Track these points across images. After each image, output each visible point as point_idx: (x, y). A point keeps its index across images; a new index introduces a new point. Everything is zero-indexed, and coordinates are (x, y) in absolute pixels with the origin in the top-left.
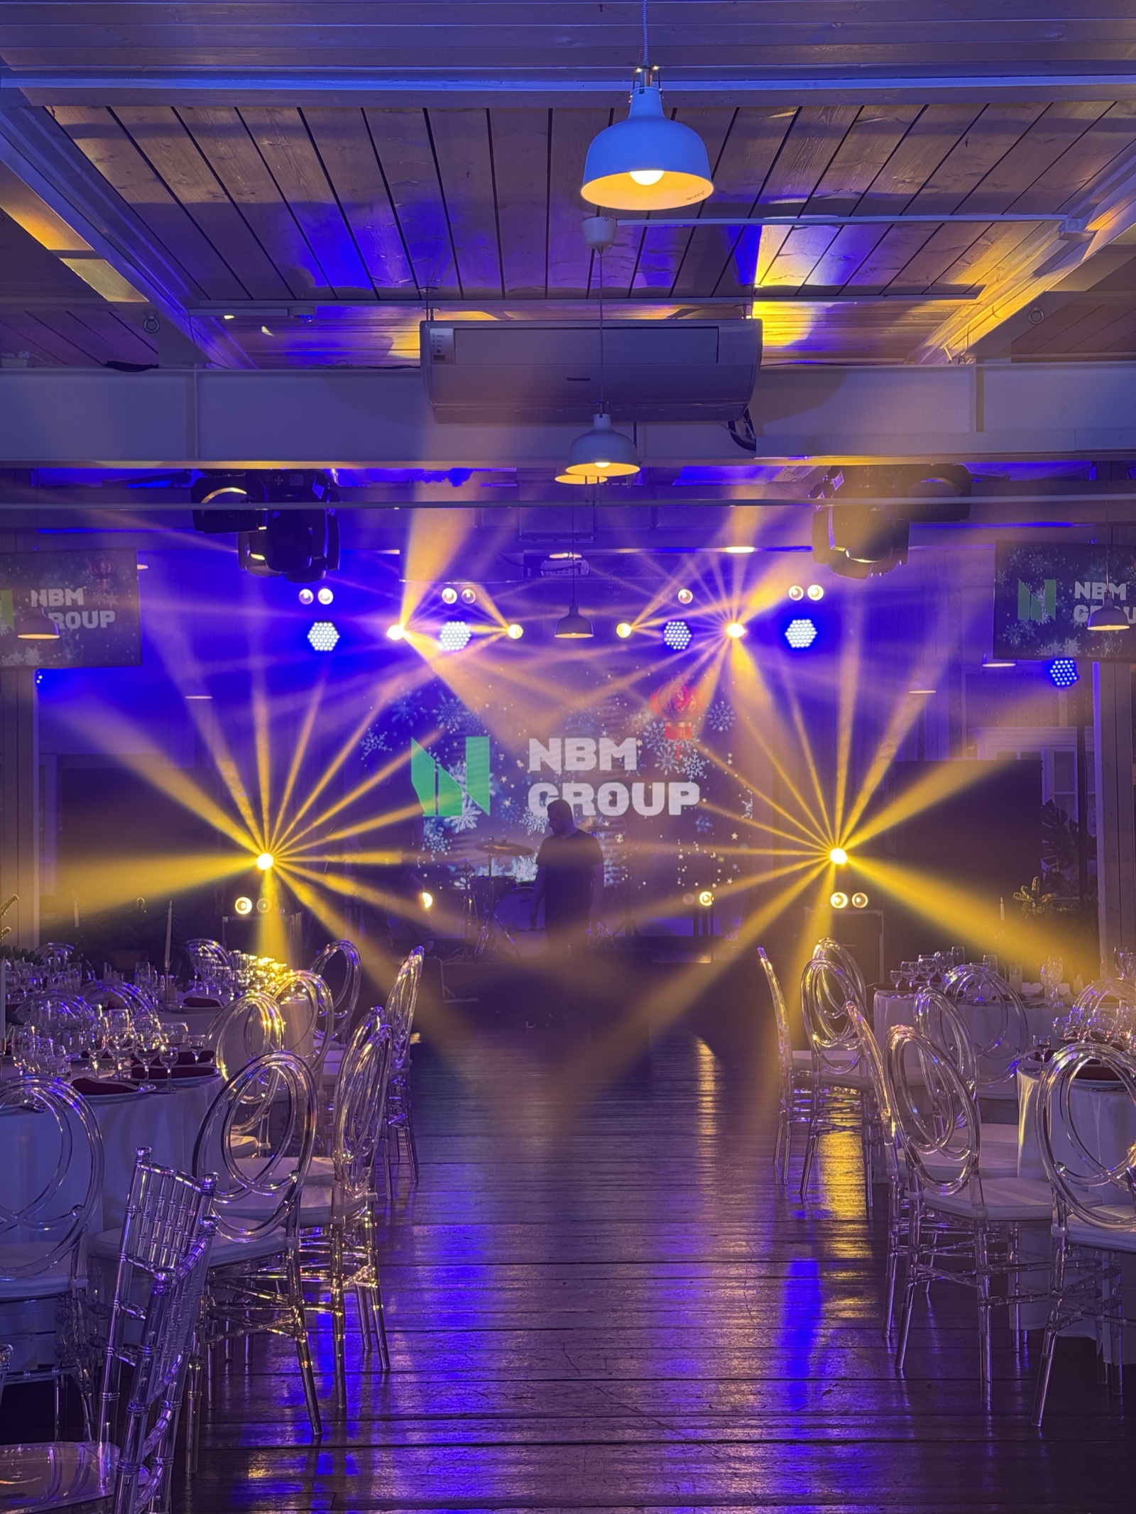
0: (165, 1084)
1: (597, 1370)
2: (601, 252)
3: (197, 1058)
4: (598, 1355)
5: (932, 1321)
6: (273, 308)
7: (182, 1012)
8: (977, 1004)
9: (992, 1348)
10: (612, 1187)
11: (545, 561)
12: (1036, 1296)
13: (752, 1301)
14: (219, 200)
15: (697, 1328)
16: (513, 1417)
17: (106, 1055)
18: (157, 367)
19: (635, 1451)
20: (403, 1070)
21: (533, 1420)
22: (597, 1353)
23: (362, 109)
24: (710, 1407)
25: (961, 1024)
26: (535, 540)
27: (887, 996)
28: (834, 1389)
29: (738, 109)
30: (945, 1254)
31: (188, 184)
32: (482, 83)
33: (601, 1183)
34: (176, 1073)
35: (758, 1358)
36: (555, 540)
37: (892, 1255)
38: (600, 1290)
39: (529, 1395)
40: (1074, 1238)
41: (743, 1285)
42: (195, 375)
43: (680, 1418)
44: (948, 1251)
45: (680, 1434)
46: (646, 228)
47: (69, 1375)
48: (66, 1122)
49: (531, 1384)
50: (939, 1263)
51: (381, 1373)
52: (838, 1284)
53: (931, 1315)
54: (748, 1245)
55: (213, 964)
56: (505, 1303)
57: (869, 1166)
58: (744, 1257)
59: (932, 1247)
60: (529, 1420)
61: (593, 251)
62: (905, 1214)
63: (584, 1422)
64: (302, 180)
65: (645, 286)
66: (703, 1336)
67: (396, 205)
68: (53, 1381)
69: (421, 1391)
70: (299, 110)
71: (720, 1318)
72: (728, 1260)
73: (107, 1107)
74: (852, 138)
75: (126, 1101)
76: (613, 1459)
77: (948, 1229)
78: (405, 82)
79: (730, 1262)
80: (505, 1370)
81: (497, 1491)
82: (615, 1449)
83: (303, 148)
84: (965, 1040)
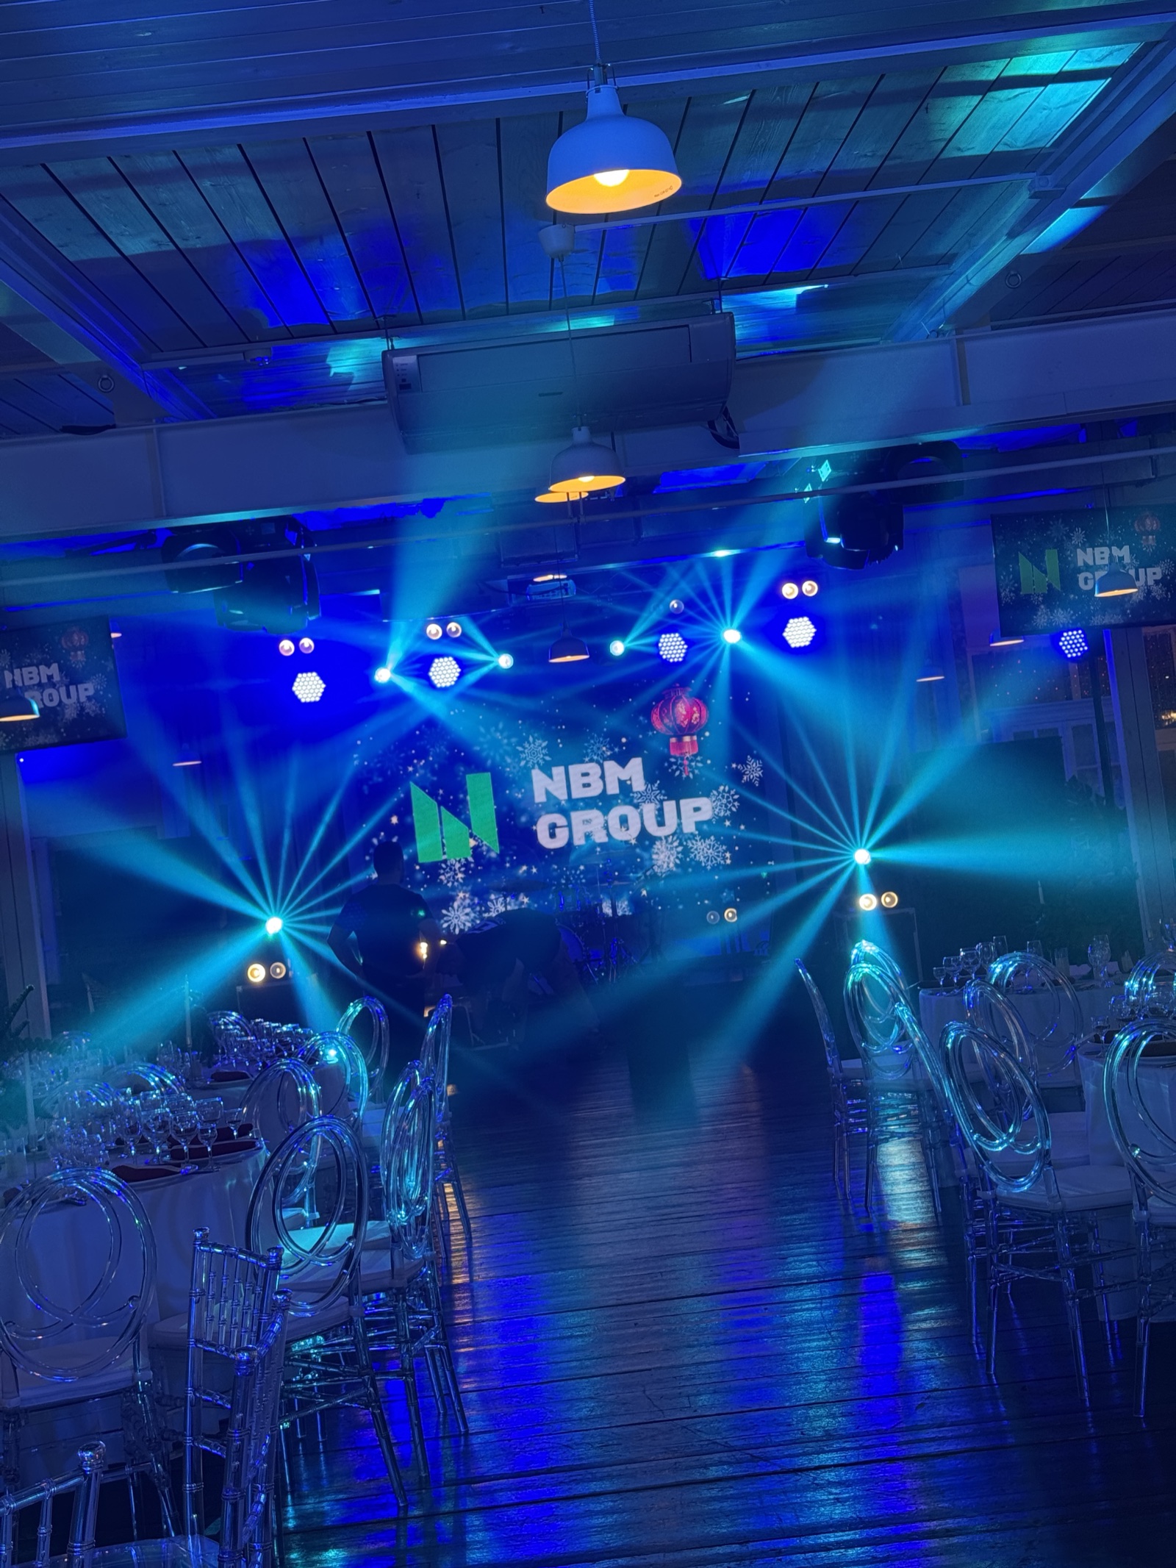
0: (207, 1162)
1: (681, 1409)
2: (561, 260)
3: (235, 1134)
4: (680, 1393)
5: (1017, 1322)
6: (226, 354)
7: (210, 1088)
8: (1026, 992)
9: (1084, 1342)
10: (671, 1221)
11: (530, 586)
12: (1124, 1284)
13: (830, 1321)
14: (164, 248)
15: (778, 1355)
16: (602, 1465)
17: (143, 1140)
18: (114, 427)
19: (731, 1487)
20: (443, 1123)
21: (623, 1467)
22: (679, 1391)
23: (304, 139)
24: (802, 1433)
25: (1014, 1014)
26: (518, 565)
27: (932, 994)
28: (927, 1401)
29: (690, 99)
30: (1024, 1251)
31: (130, 235)
32: (426, 99)
33: (659, 1218)
34: (217, 1151)
35: (845, 1378)
36: (539, 562)
37: (970, 1258)
38: (674, 1327)
39: (615, 1442)
40: (1155, 1221)
41: (819, 1305)
42: (154, 431)
43: (773, 1449)
44: (1027, 1248)
45: (775, 1464)
46: (604, 231)
47: (143, 1472)
48: (113, 1212)
49: (615, 1430)
50: (1018, 1261)
51: (460, 1435)
52: (916, 1294)
53: (1015, 1316)
54: (819, 1265)
55: (237, 1035)
56: (576, 1351)
57: (933, 1171)
58: (815, 1277)
59: (1011, 1246)
60: (619, 1467)
61: (553, 260)
62: (978, 1214)
63: (676, 1463)
64: (247, 219)
65: (609, 291)
66: (784, 1362)
67: (346, 235)
68: (126, 1480)
69: (503, 1450)
70: (240, 147)
71: (800, 1342)
72: (797, 1282)
73: (150, 1193)
74: (809, 116)
75: (169, 1185)
76: (711, 1497)
77: (1024, 1226)
78: (346, 107)
79: (802, 1284)
80: (587, 1418)
81: (595, 1542)
82: (710, 1486)
83: (246, 187)
84: (1020, 1031)
